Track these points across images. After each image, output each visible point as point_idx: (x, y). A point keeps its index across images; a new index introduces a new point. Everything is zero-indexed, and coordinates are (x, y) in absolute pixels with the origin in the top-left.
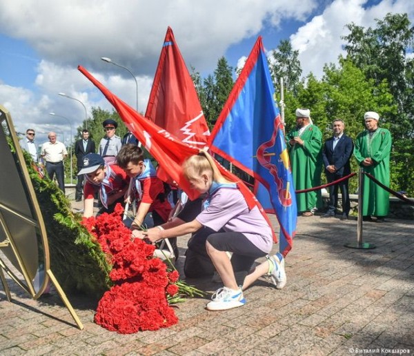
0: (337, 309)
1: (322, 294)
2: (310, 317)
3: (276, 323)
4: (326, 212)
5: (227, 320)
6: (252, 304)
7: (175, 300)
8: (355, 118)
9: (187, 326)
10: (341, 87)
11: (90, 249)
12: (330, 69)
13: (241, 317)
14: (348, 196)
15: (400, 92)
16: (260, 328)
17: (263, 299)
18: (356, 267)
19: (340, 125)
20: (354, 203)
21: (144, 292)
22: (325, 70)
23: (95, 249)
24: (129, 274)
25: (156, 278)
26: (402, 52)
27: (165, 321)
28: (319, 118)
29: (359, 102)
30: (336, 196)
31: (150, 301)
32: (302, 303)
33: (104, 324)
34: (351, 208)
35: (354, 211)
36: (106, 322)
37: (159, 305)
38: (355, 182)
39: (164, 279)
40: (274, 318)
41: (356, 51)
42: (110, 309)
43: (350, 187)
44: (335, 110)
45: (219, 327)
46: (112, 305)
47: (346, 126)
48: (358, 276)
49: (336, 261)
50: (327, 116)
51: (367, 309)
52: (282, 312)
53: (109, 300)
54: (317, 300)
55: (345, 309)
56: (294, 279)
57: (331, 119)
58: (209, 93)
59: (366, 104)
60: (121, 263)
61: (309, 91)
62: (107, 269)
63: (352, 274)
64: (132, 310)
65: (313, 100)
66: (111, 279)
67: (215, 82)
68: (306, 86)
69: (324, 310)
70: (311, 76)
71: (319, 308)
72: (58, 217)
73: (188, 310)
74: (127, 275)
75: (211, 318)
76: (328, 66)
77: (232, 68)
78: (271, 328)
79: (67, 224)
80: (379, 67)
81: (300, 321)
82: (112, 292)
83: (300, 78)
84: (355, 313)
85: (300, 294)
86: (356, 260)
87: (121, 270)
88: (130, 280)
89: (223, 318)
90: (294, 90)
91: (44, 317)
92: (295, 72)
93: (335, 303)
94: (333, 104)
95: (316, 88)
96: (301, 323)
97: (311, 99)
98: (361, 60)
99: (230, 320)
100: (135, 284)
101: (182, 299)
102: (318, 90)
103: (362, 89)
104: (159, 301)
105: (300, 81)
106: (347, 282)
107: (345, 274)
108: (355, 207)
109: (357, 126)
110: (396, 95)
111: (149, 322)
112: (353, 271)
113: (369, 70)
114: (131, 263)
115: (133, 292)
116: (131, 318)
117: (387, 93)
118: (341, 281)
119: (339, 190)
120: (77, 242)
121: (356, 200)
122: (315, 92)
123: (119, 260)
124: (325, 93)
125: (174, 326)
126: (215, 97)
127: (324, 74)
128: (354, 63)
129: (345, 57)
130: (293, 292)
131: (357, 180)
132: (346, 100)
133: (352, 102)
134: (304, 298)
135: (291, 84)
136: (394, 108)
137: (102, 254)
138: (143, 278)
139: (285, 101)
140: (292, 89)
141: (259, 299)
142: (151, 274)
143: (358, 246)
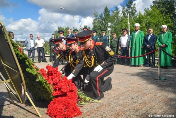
0: (150, 107)
1: (144, 101)
2: (139, 111)
3: (124, 114)
4: (146, 65)
5: (103, 113)
6: (114, 105)
7: (82, 104)
8: (157, 28)
9: (85, 115)
10: (151, 17)
11: (43, 83)
12: (147, 10)
13: (109, 111)
14: (155, 59)
15: (174, 18)
16: (117, 116)
17: (119, 103)
18: (158, 88)
19: (151, 30)
20: (157, 61)
21: (67, 101)
22: (145, 10)
23: (45, 83)
24: (61, 93)
25: (72, 95)
26: (174, 3)
27: (76, 114)
28: (143, 29)
29: (158, 22)
30: (150, 58)
31: (70, 105)
32: (135, 104)
33: (50, 115)
34: (156, 63)
35: (157, 64)
36: (51, 114)
37: (73, 107)
38: (157, 53)
39: (76, 95)
40: (123, 112)
41: (157, 3)
42: (52, 108)
43: (155, 55)
44: (149, 25)
45: (99, 116)
46: (54, 107)
47: (154, 31)
48: (159, 92)
49: (150, 85)
50: (146, 28)
51: (163, 107)
52: (126, 109)
53: (52, 105)
54: (142, 103)
55: (154, 107)
56: (132, 94)
57: (148, 29)
58: (101, 20)
59: (161, 23)
60: (57, 89)
61: (139, 18)
62: (51, 92)
63: (157, 91)
64: (62, 109)
65: (141, 22)
66: (53, 96)
67: (103, 16)
68: (138, 17)
69: (145, 107)
70: (140, 13)
71: (143, 107)
72: (28, 70)
73: (87, 108)
74: (60, 94)
75: (96, 112)
76: (146, 9)
77: (110, 10)
78: (121, 117)
79: (32, 73)
80: (166, 9)
81: (134, 113)
82: (53, 101)
83: (136, 14)
84: (158, 109)
85: (134, 100)
86: (158, 85)
87: (57, 91)
88: (61, 96)
89: (101, 112)
90: (134, 18)
91: (26, 111)
92: (134, 11)
93: (150, 104)
94: (148, 23)
95: (142, 17)
96: (135, 114)
97: (140, 21)
98: (159, 7)
99: (104, 113)
100: (63, 97)
101: (85, 103)
102: (143, 18)
103: (160, 17)
104: (73, 105)
105: (136, 15)
106: (154, 95)
107: (154, 91)
108: (157, 63)
109: (158, 31)
110: (172, 19)
111: (69, 114)
112: (157, 90)
113: (162, 10)
114: (61, 88)
115: (62, 101)
116: (61, 112)
117: (169, 19)
118: (152, 94)
119: (151, 56)
120: (37, 80)
121: (158, 60)
122: (141, 19)
123: (57, 87)
124: (145, 19)
125: (80, 116)
126: (104, 21)
127: (145, 12)
128: (156, 8)
129: (153, 6)
130: (132, 100)
131: (158, 52)
132: (153, 21)
133: (156, 22)
134: (136, 102)
135: (132, 16)
136: (172, 25)
137: (49, 85)
138: (67, 95)
139: (130, 22)
140: (133, 18)
141: (117, 103)
142: (71, 93)
143: (159, 79)
